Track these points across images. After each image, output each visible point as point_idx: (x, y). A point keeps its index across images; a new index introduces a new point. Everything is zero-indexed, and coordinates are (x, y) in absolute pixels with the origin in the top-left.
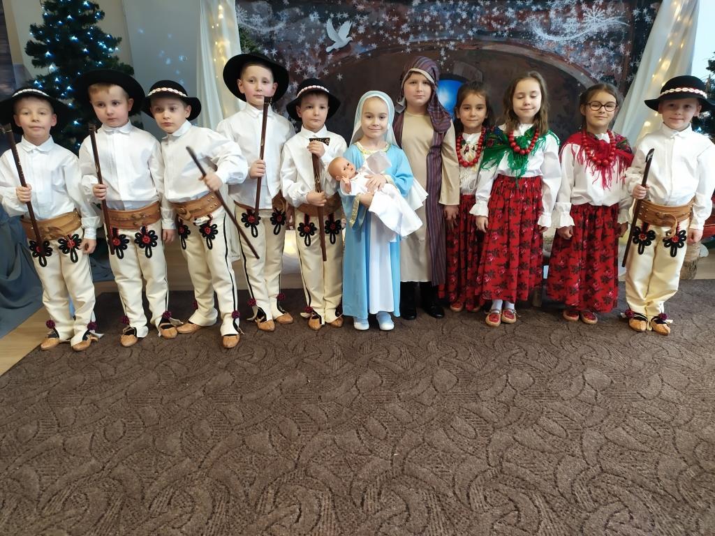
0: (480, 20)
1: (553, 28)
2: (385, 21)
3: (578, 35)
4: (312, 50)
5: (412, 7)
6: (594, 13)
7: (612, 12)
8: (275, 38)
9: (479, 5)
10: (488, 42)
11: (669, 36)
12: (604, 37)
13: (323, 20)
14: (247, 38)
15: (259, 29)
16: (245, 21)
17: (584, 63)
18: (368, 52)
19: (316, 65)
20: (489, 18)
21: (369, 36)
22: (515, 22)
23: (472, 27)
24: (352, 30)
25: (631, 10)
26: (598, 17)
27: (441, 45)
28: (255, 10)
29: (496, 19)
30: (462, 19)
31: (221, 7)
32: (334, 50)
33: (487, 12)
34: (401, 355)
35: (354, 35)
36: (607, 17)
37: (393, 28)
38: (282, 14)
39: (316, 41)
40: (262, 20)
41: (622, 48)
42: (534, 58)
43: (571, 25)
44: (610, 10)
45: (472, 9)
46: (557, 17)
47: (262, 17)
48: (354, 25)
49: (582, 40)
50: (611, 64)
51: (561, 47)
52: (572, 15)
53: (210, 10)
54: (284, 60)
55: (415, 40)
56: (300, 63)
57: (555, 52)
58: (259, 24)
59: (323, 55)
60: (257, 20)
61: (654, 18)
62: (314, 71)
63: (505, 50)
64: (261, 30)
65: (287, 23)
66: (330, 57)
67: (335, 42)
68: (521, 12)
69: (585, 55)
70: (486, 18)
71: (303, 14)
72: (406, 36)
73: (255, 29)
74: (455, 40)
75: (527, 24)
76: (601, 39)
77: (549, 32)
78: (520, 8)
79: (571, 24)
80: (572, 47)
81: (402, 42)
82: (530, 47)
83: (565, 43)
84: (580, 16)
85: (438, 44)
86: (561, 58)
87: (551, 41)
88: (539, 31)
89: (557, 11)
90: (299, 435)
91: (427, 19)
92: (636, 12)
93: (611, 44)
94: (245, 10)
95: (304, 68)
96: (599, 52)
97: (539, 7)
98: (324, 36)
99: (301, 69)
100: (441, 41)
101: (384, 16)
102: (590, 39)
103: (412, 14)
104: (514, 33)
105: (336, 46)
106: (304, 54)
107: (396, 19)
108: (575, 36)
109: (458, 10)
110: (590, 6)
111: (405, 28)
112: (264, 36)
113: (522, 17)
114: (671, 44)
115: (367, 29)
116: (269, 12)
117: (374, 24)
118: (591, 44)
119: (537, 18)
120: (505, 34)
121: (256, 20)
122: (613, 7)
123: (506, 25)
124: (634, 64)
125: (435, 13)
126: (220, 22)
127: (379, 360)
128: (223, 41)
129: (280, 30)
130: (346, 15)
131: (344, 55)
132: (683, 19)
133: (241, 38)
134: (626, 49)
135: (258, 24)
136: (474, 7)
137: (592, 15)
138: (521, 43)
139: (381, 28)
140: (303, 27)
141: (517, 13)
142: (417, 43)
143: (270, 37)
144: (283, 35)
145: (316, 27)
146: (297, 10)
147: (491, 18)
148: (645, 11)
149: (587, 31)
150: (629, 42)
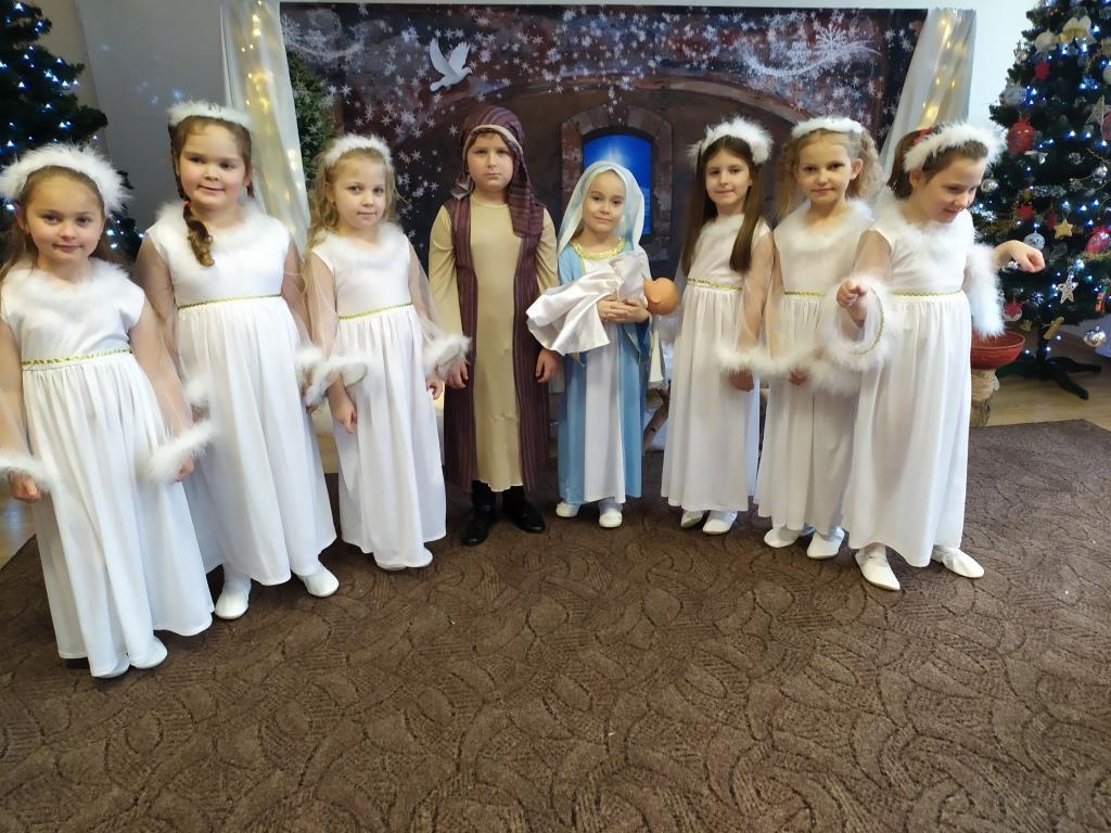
0: (666, 43)
1: (773, 56)
2: (522, 44)
3: (809, 68)
4: (408, 88)
5: (562, 22)
6: (831, 35)
7: (856, 34)
8: (346, 68)
9: (664, 20)
10: (677, 79)
11: (936, 69)
12: (846, 70)
13: (425, 40)
14: (301, 68)
15: (321, 53)
16: (297, 41)
17: (819, 109)
18: (497, 92)
19: (416, 111)
20: (679, 40)
21: (498, 67)
22: (718, 47)
23: (654, 55)
24: (471, 57)
25: (882, 32)
26: (837, 42)
27: (609, 82)
28: (314, 23)
29: (690, 43)
30: (639, 42)
31: (255, 18)
32: (443, 87)
33: (676, 31)
34: (588, 569)
35: (474, 65)
36: (850, 41)
37: (535, 55)
38: (358, 30)
39: (415, 74)
40: (324, 39)
41: (871, 87)
42: (746, 102)
43: (800, 53)
44: (853, 30)
45: (654, 27)
46: (778, 40)
47: (324, 34)
48: (474, 49)
49: (815, 75)
50: (856, 111)
51: (784, 85)
52: (800, 37)
53: (239, 22)
54: (363, 104)
55: (569, 74)
56: (389, 107)
57: (777, 93)
58: (321, 45)
59: (426, 95)
60: (317, 38)
61: (914, 44)
62: (412, 120)
63: (703, 91)
64: (324, 55)
65: (366, 44)
66: (437, 98)
67: (443, 76)
68: (726, 32)
69: (819, 97)
70: (675, 42)
71: (391, 30)
72: (554, 68)
73: (315, 53)
74: (630, 75)
75: (735, 50)
76: (842, 73)
77: (768, 63)
78: (725, 26)
79: (799, 51)
80: (801, 85)
81: (548, 77)
82: (740, 86)
83: (791, 79)
84: (812, 38)
85: (604, 80)
86: (785, 102)
87: (770, 76)
88: (753, 62)
89: (778, 32)
90: (453, 714)
91: (587, 42)
92: (889, 35)
93: (856, 81)
94: (296, 23)
95: (395, 115)
96: (839, 92)
97: (752, 24)
98: (427, 66)
99: (391, 117)
100: (609, 76)
101: (519, 35)
102: (825, 74)
103: (563, 34)
104: (716, 64)
105: (446, 82)
106: (396, 94)
107: (538, 40)
108: (805, 69)
109: (633, 29)
110: (825, 25)
111: (553, 55)
112: (330, 64)
113: (728, 40)
114: (938, 82)
115: (494, 55)
116: (336, 26)
117: (504, 48)
118: (828, 81)
119: (750, 41)
120: (704, 66)
121: (315, 38)
122: (857, 26)
123: (704, 51)
124: (889, 111)
125: (598, 33)
126: (255, 41)
127: (557, 581)
128: (262, 72)
129: (355, 55)
130: (460, 34)
131: (459, 96)
132: (954, 45)
133: (290, 67)
134: (877, 88)
135: (319, 46)
136: (656, 23)
137: (828, 37)
138: (727, 79)
139: (515, 55)
140: (392, 50)
141: (720, 34)
142: (571, 78)
143: (339, 65)
144: (359, 63)
145: (413, 52)
146: (382, 24)
147: (681, 42)
148: (902, 33)
149: (821, 62)
150: (881, 79)
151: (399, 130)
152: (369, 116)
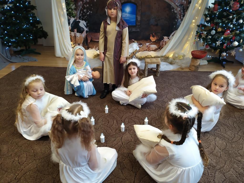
124: (190, 1)
151: (84, 0)
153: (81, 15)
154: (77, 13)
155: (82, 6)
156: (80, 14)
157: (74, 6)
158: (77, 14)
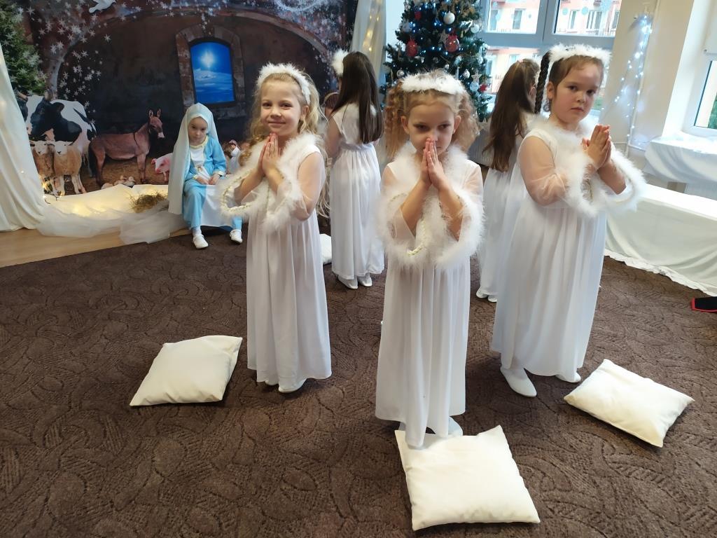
3: (309, 8)
4: (74, 10)
10: (240, 10)
11: (369, 11)
12: (327, 9)
17: (315, 31)
18: (133, 15)
19: (81, 26)
27: (201, 11)
32: (97, 11)
39: (78, 2)
41: (340, 19)
42: (278, 25)
49: (312, 12)
50: (334, 32)
51: (296, 16)
54: (44, 20)
55: (177, 5)
56: (62, 23)
57: (293, 21)
59: (87, 16)
62: (79, 31)
63: (255, 18)
66: (94, 18)
67: (97, 3)
69: (315, 24)
72: (167, 1)
74: (213, 7)
76: (325, 11)
77: (287, 5)
80: (305, 17)
81: (164, 6)
82: (274, 16)
83: (300, 13)
85: (198, 9)
86: (298, 26)
87: (289, 12)
88: (279, 3)
93: (332, 15)
95: (67, 28)
96: (324, 22)
99: (64, 29)
100: (200, 7)
102: (317, 11)
104: (260, 3)
105: (100, 7)
106: (66, 14)
108: (306, 8)
114: (371, 18)
118: (318, 15)
120: (254, 4)
124: (350, 33)
131: (109, 16)
134: (342, 20)
138: (267, 12)
142: (178, 8)
149: (314, 4)
150: (344, 15)
151: (71, 37)
152: (49, 27)
153: (63, 84)
154: (48, 79)
155: (64, 54)
156: (59, 82)
157: (36, 57)
158: (51, 81)
